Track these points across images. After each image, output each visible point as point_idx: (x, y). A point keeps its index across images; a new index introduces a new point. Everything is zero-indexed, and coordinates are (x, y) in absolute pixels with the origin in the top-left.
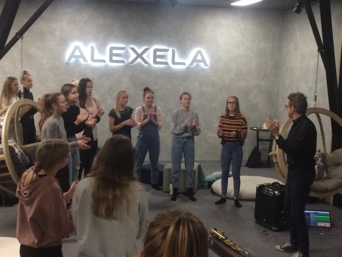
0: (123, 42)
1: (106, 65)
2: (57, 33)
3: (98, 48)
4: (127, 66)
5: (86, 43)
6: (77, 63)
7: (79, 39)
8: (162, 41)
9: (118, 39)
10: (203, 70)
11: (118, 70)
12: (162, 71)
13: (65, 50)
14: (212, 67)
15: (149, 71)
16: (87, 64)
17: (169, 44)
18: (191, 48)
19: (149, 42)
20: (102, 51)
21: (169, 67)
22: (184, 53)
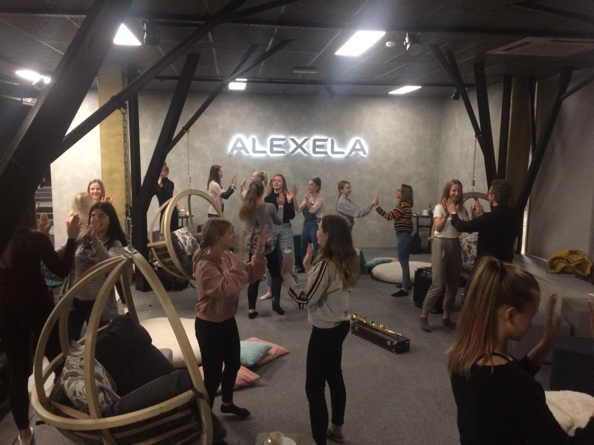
0: (283, 133)
1: (267, 156)
2: (220, 126)
3: (259, 140)
4: (287, 156)
5: (247, 135)
6: (239, 155)
7: (240, 131)
8: (321, 132)
9: (278, 131)
10: (362, 157)
11: (278, 160)
12: (322, 160)
13: (227, 143)
14: (371, 154)
15: (309, 161)
16: (250, 156)
17: (329, 133)
18: (350, 137)
19: (309, 133)
20: (263, 143)
21: (329, 157)
22: (343, 142)
